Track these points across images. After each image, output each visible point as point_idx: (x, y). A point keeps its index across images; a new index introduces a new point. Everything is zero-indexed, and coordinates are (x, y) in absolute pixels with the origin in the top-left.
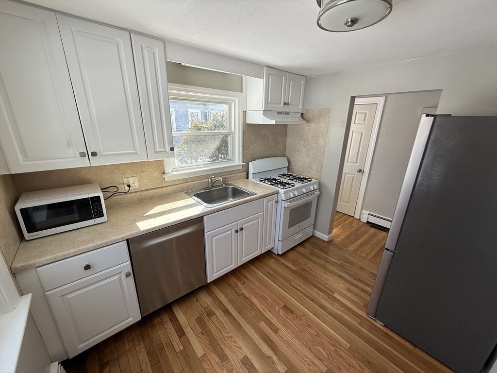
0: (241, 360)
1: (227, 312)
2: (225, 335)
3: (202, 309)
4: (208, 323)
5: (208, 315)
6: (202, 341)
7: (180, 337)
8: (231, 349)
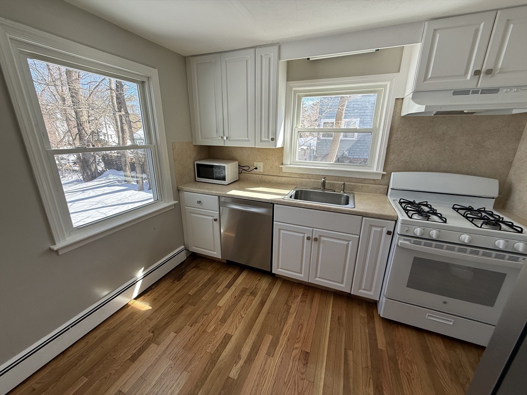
0: (227, 333)
1: (262, 303)
2: (242, 312)
3: (254, 287)
4: (245, 296)
5: (251, 293)
6: (230, 300)
7: (226, 287)
8: (233, 322)
